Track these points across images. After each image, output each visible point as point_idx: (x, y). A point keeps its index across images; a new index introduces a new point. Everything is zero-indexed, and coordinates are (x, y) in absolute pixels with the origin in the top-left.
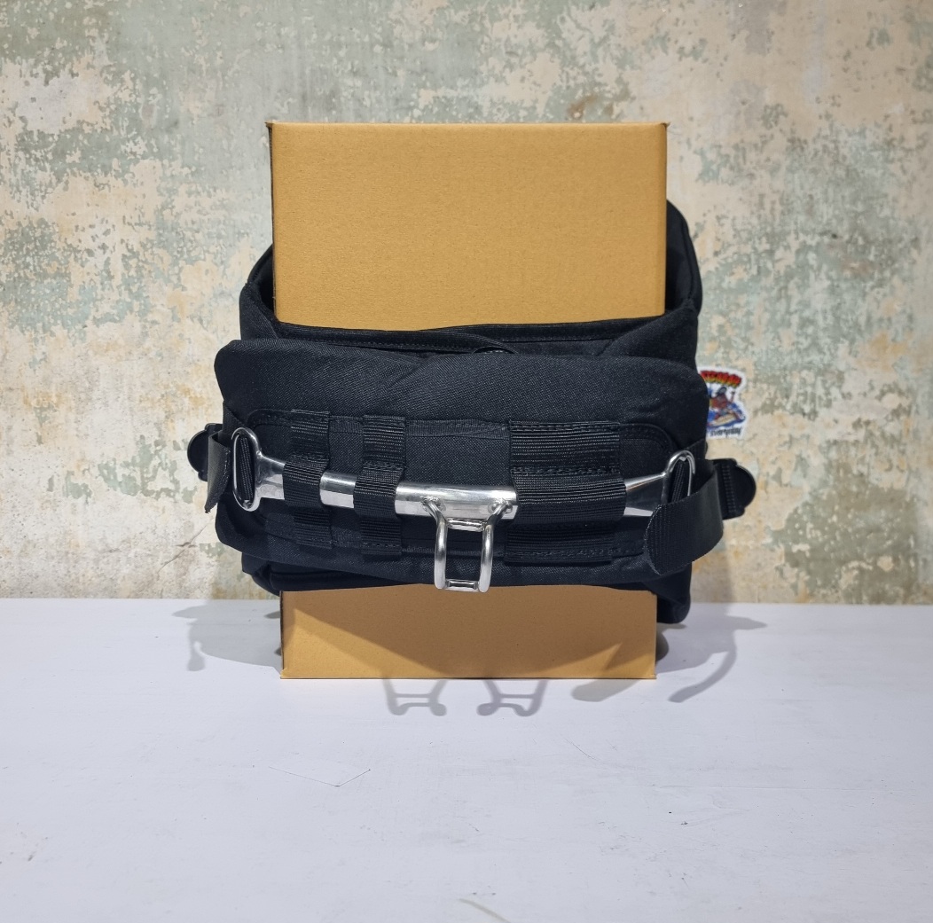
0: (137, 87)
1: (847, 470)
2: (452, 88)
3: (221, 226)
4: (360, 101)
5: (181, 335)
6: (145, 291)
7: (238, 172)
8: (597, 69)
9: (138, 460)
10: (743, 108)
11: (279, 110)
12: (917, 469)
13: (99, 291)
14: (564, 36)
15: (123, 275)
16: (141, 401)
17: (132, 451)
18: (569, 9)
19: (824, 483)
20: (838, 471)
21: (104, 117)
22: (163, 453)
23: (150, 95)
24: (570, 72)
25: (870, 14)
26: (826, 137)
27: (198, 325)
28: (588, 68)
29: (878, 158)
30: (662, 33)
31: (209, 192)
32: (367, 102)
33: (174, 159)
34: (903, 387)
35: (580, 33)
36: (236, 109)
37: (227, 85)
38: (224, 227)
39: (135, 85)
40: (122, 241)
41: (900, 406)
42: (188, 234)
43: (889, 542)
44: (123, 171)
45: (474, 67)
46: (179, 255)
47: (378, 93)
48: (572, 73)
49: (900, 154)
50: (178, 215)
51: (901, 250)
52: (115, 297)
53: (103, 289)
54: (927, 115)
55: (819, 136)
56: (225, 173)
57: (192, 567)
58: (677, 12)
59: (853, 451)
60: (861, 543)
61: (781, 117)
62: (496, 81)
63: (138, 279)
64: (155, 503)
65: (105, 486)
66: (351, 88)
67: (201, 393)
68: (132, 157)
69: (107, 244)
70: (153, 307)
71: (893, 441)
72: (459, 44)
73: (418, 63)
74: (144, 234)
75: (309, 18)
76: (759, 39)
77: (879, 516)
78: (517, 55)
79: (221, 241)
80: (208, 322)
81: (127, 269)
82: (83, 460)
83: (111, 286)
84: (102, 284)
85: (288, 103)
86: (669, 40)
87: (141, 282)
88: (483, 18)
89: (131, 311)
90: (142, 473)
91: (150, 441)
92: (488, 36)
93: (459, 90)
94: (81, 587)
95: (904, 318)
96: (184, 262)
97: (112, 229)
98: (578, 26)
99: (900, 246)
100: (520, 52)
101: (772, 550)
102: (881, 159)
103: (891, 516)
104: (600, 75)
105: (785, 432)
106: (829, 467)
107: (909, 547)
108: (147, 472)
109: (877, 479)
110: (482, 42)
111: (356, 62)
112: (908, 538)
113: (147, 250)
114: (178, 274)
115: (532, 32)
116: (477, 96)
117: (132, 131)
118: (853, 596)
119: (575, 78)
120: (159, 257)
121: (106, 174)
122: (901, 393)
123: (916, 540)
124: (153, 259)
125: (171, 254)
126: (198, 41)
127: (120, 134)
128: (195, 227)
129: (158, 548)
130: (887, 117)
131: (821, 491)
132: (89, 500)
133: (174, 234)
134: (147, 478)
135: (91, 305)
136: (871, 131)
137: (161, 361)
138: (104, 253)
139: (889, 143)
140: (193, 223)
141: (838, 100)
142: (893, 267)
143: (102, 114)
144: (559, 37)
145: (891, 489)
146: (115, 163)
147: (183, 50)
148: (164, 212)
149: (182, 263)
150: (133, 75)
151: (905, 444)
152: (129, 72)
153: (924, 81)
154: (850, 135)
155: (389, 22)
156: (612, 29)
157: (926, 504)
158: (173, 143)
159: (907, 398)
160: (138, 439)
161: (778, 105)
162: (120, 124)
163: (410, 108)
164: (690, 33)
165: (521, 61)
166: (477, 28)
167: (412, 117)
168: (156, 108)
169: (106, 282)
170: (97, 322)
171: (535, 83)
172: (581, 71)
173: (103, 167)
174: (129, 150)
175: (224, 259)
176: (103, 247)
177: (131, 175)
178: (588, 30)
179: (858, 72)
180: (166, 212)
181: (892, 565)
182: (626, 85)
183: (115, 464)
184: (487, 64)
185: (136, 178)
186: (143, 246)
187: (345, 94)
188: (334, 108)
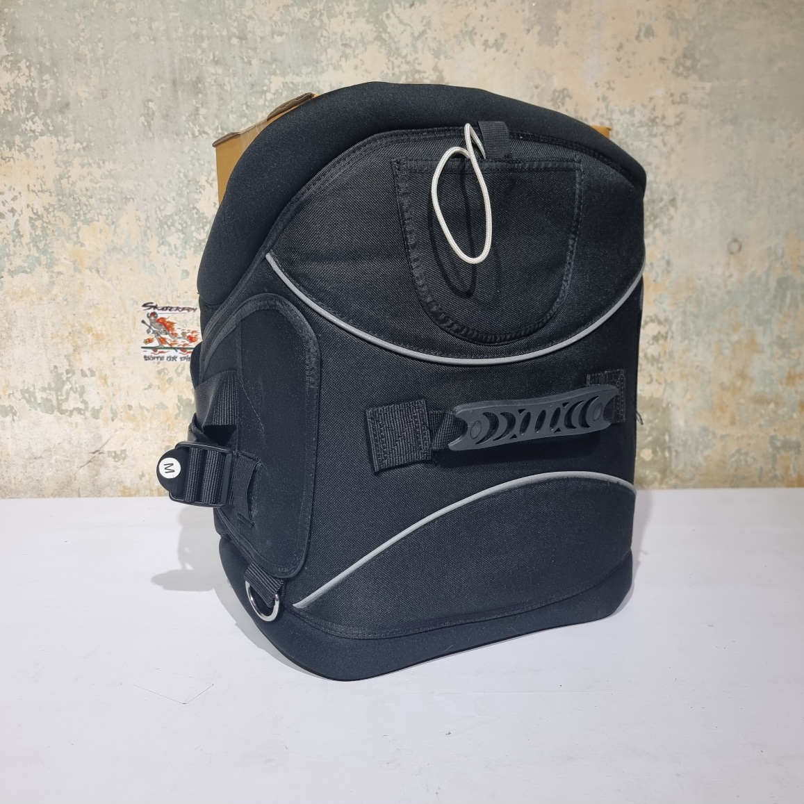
0: (32, 74)
2: (297, 75)
3: (111, 192)
4: (221, 86)
5: (82, 284)
6: (49, 247)
7: (122, 147)
8: (417, 59)
9: (53, 385)
10: (536, 92)
11: (154, 94)
12: (672, 382)
13: (12, 248)
14: (389, 30)
15: (31, 234)
16: (52, 338)
17: (48, 379)
18: (393, 7)
21: (6, 100)
22: (73, 379)
23: (43, 81)
24: (395, 61)
25: (638, 12)
26: (602, 116)
27: (96, 275)
28: (410, 58)
29: (645, 132)
30: (470, 29)
31: (98, 164)
32: (228, 87)
33: (67, 137)
34: (662, 318)
35: (403, 27)
36: (117, 93)
37: (108, 72)
38: (113, 193)
39: (30, 72)
40: (28, 206)
41: (659, 333)
42: (84, 199)
43: (650, 438)
44: (25, 146)
45: (315, 57)
46: (76, 217)
47: (236, 79)
48: (397, 62)
49: (662, 129)
50: (74, 184)
51: (661, 208)
52: (25, 252)
53: (15, 246)
54: (683, 97)
55: (597, 114)
56: (111, 147)
57: (102, 470)
58: (482, 10)
61: (567, 99)
62: (334, 69)
63: (44, 237)
64: (69, 420)
65: (27, 407)
66: (214, 75)
67: (101, 331)
68: (32, 134)
69: (15, 208)
70: (57, 260)
72: (302, 37)
73: (269, 53)
74: (46, 199)
75: (176, 14)
76: (549, 33)
78: (351, 47)
79: (111, 205)
80: (104, 273)
81: (34, 229)
82: (7, 386)
83: (21, 243)
84: (13, 241)
85: (162, 88)
86: (476, 34)
87: (46, 240)
88: (322, 14)
89: (40, 264)
90: (57, 396)
91: (62, 370)
92: (326, 30)
93: (304, 76)
94: (13, 487)
95: (663, 263)
96: (81, 223)
97: (19, 196)
98: (401, 22)
99: (661, 205)
100: (353, 44)
102: (646, 134)
103: (651, 418)
104: (420, 64)
107: (665, 441)
108: (61, 395)
110: (322, 36)
111: (217, 53)
112: (664, 434)
113: (49, 213)
114: (77, 233)
115: (363, 27)
116: (319, 82)
117: (30, 112)
119: (399, 67)
120: (60, 218)
121: (10, 149)
122: (660, 323)
123: (670, 436)
124: (55, 221)
125: (70, 216)
126: (82, 34)
127: (20, 115)
128: (89, 193)
129: (73, 455)
130: (651, 99)
132: (15, 418)
133: (71, 199)
134: (62, 400)
135: (6, 259)
136: (638, 110)
137: (67, 305)
138: (14, 215)
139: (653, 120)
140: (87, 190)
141: (612, 85)
142: (655, 222)
143: (3, 97)
144: (385, 31)
145: (651, 398)
146: (18, 139)
147: (69, 42)
148: (62, 181)
149: (79, 224)
150: (28, 64)
151: (662, 363)
152: (24, 61)
153: (681, 69)
154: (622, 114)
155: (243, 18)
156: (428, 24)
157: (678, 408)
158: (66, 122)
159: (665, 326)
160: (52, 368)
161: (564, 89)
162: (20, 105)
163: (264, 92)
164: (493, 28)
165: (354, 52)
166: (317, 23)
167: (265, 100)
168: (50, 92)
169: (17, 240)
170: (11, 273)
171: (366, 71)
172: (403, 61)
173: (8, 143)
174: (28, 129)
175: (114, 220)
176: (13, 211)
177: (32, 150)
178: (409, 25)
179: (628, 62)
180: (64, 181)
181: (652, 456)
182: (441, 72)
183: (34, 389)
184: (327, 54)
185: (36, 153)
186: (46, 209)
187: (209, 80)
188: (200, 92)
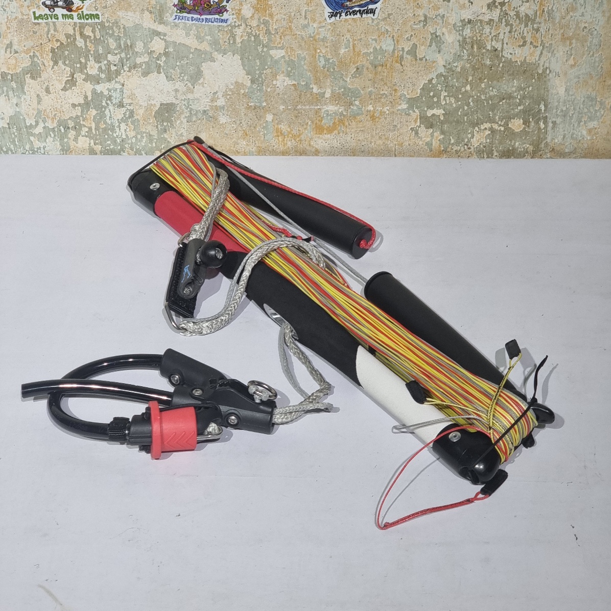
1: (481, 46)
12: (551, 45)
19: (459, 57)
20: (472, 47)
43: (521, 108)
59: (487, 29)
60: (493, 108)
71: (528, 19)
77: (511, 86)
101: (409, 115)
103: (523, 85)
105: (420, 12)
106: (463, 43)
107: (540, 110)
109: (511, 54)
112: (539, 104)
118: (485, 152)
131: (455, 65)
145: (524, 63)
151: (539, 23)
157: (558, 75)
181: (523, 126)
